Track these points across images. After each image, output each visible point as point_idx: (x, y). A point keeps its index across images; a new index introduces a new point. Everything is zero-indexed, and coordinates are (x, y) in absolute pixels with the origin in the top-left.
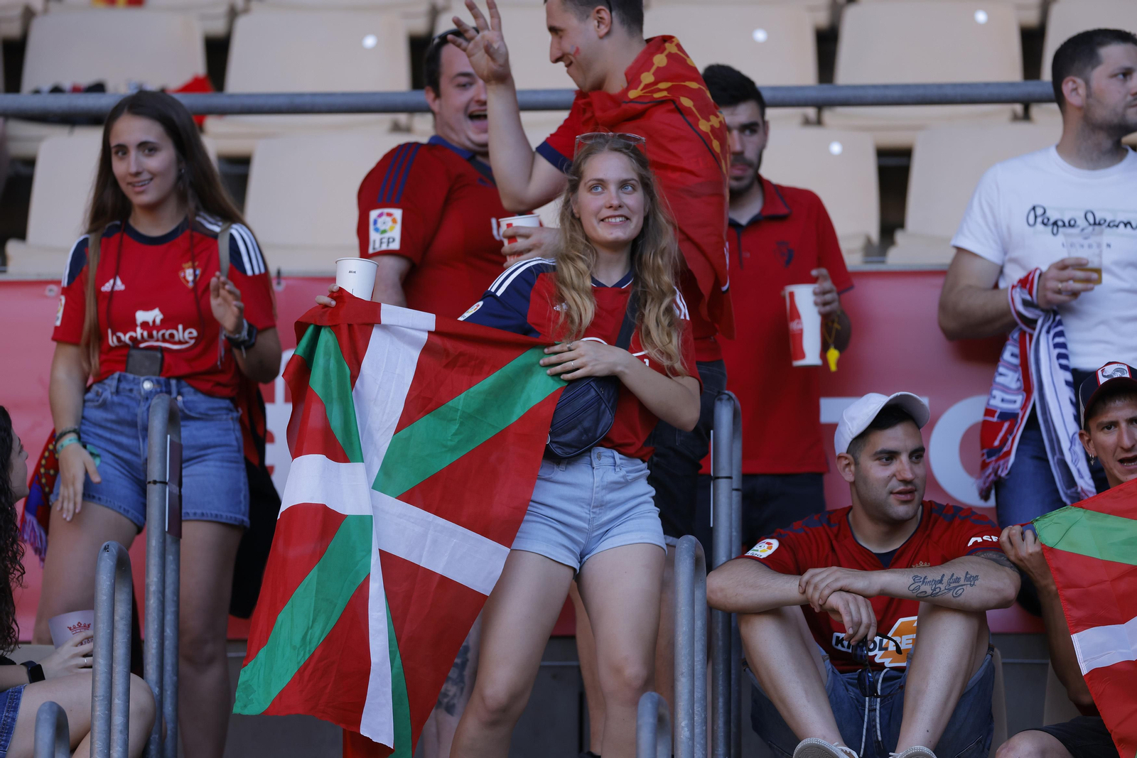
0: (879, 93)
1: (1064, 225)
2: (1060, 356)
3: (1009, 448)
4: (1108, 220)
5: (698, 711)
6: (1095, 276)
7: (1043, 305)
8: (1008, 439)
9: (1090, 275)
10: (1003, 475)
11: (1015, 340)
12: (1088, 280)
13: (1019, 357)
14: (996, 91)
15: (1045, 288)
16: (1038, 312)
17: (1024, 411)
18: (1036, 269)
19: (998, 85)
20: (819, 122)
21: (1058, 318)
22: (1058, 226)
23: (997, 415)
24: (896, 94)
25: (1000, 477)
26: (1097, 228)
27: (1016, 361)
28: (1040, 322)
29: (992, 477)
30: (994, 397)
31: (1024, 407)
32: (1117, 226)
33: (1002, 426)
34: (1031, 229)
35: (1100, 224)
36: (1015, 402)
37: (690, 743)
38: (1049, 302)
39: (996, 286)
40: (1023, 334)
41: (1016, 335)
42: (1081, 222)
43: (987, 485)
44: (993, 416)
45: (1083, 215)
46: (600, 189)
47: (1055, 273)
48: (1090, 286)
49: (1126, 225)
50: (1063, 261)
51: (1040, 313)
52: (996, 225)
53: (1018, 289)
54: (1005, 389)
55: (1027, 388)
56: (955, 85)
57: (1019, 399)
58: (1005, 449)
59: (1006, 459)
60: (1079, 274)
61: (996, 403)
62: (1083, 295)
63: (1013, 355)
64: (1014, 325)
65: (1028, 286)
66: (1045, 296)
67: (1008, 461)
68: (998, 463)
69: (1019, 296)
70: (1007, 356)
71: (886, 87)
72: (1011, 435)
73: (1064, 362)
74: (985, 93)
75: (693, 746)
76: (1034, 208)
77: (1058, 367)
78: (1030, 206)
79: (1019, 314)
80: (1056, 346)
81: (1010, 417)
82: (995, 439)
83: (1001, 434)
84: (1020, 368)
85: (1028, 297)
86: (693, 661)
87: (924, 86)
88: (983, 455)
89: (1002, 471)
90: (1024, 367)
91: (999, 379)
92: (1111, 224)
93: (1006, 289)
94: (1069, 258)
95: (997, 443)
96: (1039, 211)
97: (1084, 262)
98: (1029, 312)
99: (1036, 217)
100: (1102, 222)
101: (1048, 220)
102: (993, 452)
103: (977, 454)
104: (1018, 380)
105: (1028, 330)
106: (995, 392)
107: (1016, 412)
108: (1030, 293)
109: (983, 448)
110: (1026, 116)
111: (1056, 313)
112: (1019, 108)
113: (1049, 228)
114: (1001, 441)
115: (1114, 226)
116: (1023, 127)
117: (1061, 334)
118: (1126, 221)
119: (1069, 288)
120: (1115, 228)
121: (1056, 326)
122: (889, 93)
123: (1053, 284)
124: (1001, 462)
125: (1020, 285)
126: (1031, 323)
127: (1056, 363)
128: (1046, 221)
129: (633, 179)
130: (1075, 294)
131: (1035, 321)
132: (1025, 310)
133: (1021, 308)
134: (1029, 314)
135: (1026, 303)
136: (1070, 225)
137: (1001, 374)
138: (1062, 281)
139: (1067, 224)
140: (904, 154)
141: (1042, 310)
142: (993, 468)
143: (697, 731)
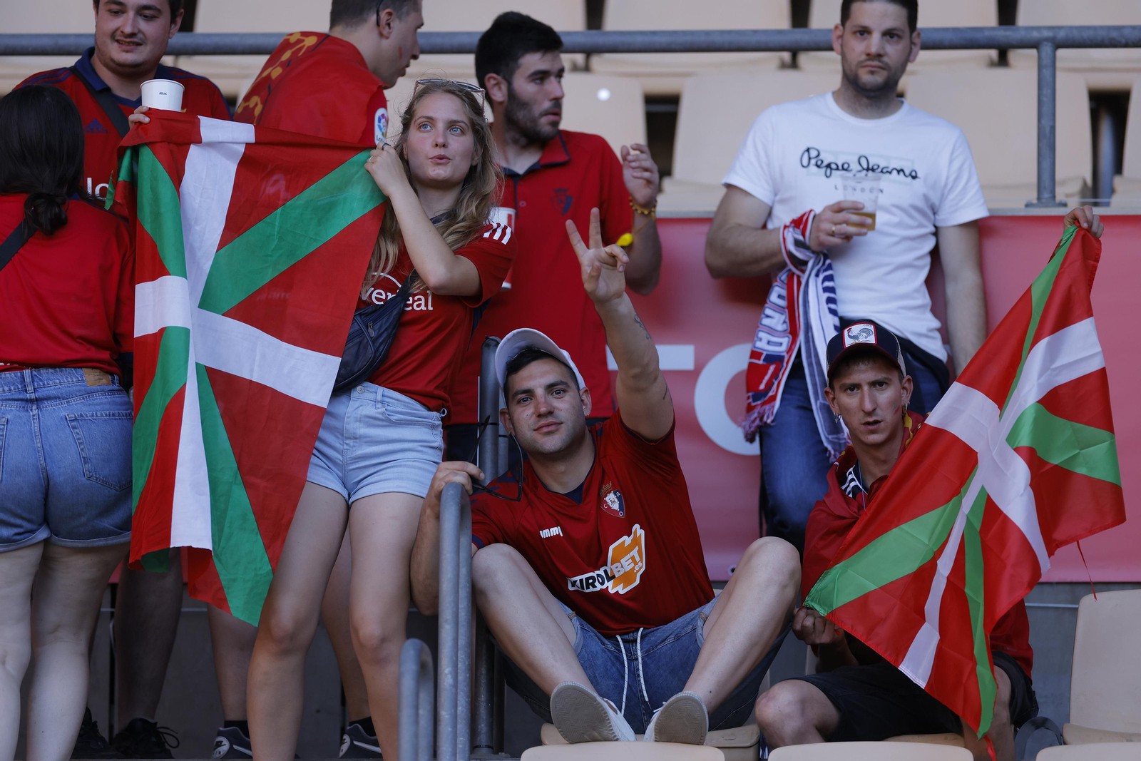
0: (648, 39)
1: (837, 169)
2: (830, 300)
3: (774, 393)
4: (881, 166)
5: (462, 658)
6: (869, 221)
7: (814, 246)
8: (773, 384)
9: (865, 220)
10: (769, 421)
11: (782, 281)
12: (862, 225)
13: (786, 299)
14: (763, 39)
15: (819, 230)
16: (808, 253)
17: (789, 354)
18: (811, 211)
19: (766, 32)
20: (587, 68)
21: (828, 262)
22: (831, 169)
23: (763, 357)
24: (664, 40)
25: (766, 423)
26: (870, 173)
27: (783, 303)
28: (810, 264)
29: (757, 422)
30: (761, 340)
31: (790, 350)
32: (890, 173)
33: (768, 369)
34: (805, 170)
35: (873, 170)
36: (781, 344)
37: (454, 690)
38: (821, 244)
39: (764, 226)
40: (791, 275)
41: (784, 277)
42: (855, 167)
43: (752, 429)
44: (759, 359)
45: (856, 159)
46: (429, 128)
47: (829, 214)
48: (864, 230)
49: (899, 172)
50: (839, 203)
51: (811, 255)
52: (769, 165)
53: (791, 229)
54: (771, 331)
55: (793, 332)
56: (722, 32)
57: (785, 341)
58: (771, 394)
59: (772, 404)
60: (855, 218)
61: (762, 345)
62: (855, 238)
63: (780, 296)
64: (783, 265)
65: (801, 227)
66: (818, 237)
67: (773, 407)
68: (764, 407)
69: (791, 235)
70: (774, 297)
71: (654, 33)
72: (776, 380)
73: (833, 306)
74: (753, 40)
75: (456, 694)
76: (808, 150)
77: (827, 311)
78: (805, 148)
79: (790, 255)
80: (826, 290)
81: (776, 360)
82: (761, 382)
83: (767, 378)
84: (787, 310)
85: (801, 238)
86: (458, 609)
87: (692, 33)
88: (748, 398)
89: (768, 417)
90: (791, 309)
91: (766, 321)
92: (885, 170)
93: (777, 230)
94: (845, 201)
95: (762, 387)
96: (813, 153)
97: (860, 206)
98: (800, 252)
99: (810, 159)
100: (875, 167)
101: (822, 162)
102: (758, 395)
103: (743, 397)
104: (784, 322)
105: (797, 272)
106: (761, 335)
107: (782, 354)
108: (803, 234)
109: (748, 392)
110: (794, 64)
111: (826, 257)
112: (786, 56)
113: (823, 170)
114: (767, 385)
115: (887, 172)
116: (790, 74)
117: (830, 278)
118: (899, 168)
119: (842, 231)
120: (888, 174)
121: (825, 270)
122: (656, 39)
123: (827, 226)
124: (767, 407)
125: (793, 225)
126: (801, 264)
127: (825, 307)
128: (819, 163)
129: (463, 122)
130: (848, 237)
131: (805, 263)
132: (796, 250)
133: (792, 248)
134: (799, 254)
135: (798, 244)
136: (843, 169)
137: (768, 316)
138: (836, 224)
139: (840, 167)
140: (673, 100)
141: (813, 252)
142: (759, 413)
143: (461, 678)
